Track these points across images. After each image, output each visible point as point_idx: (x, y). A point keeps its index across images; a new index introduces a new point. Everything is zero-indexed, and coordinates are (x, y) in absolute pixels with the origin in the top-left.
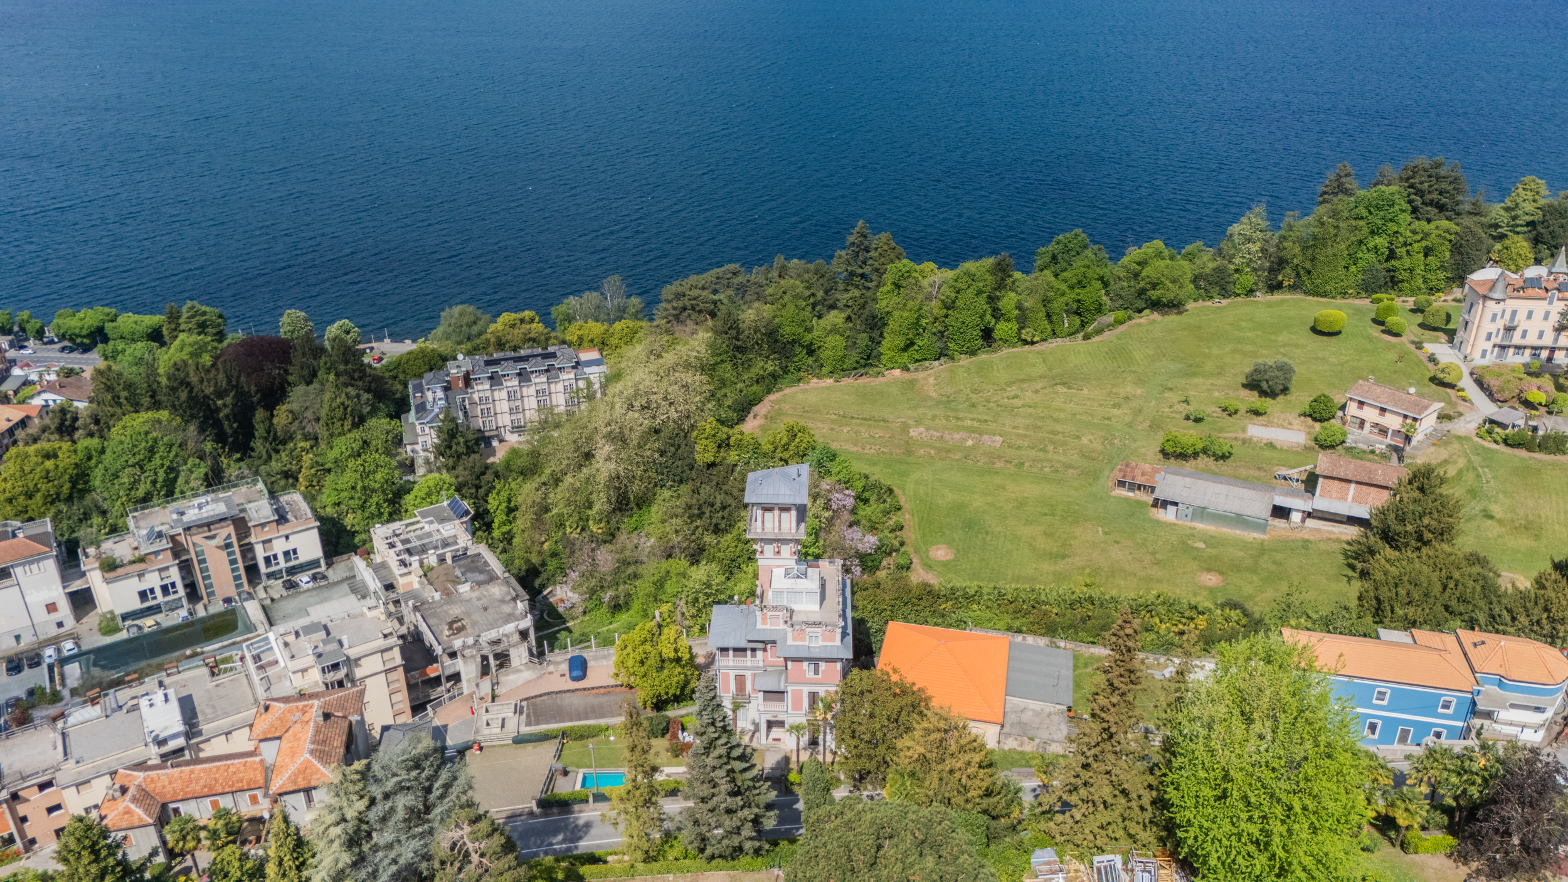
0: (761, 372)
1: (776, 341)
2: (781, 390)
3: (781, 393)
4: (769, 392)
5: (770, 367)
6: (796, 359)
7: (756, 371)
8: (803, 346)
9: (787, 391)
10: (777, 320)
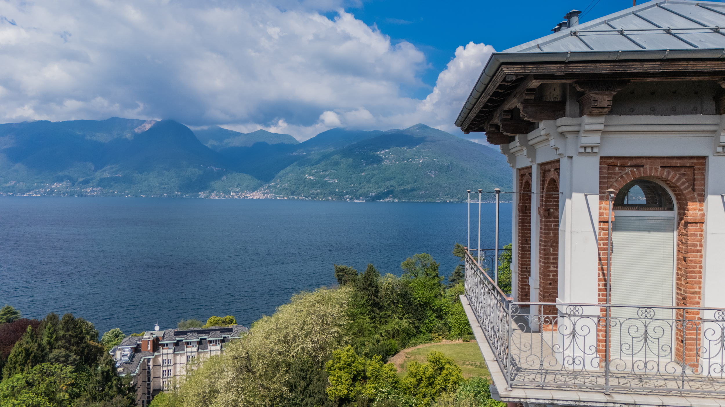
0: (397, 327)
1: (410, 304)
2: (415, 345)
3: (416, 348)
4: (404, 346)
5: (405, 324)
6: (427, 321)
7: (393, 325)
8: (434, 311)
9: (421, 346)
10: (410, 285)
